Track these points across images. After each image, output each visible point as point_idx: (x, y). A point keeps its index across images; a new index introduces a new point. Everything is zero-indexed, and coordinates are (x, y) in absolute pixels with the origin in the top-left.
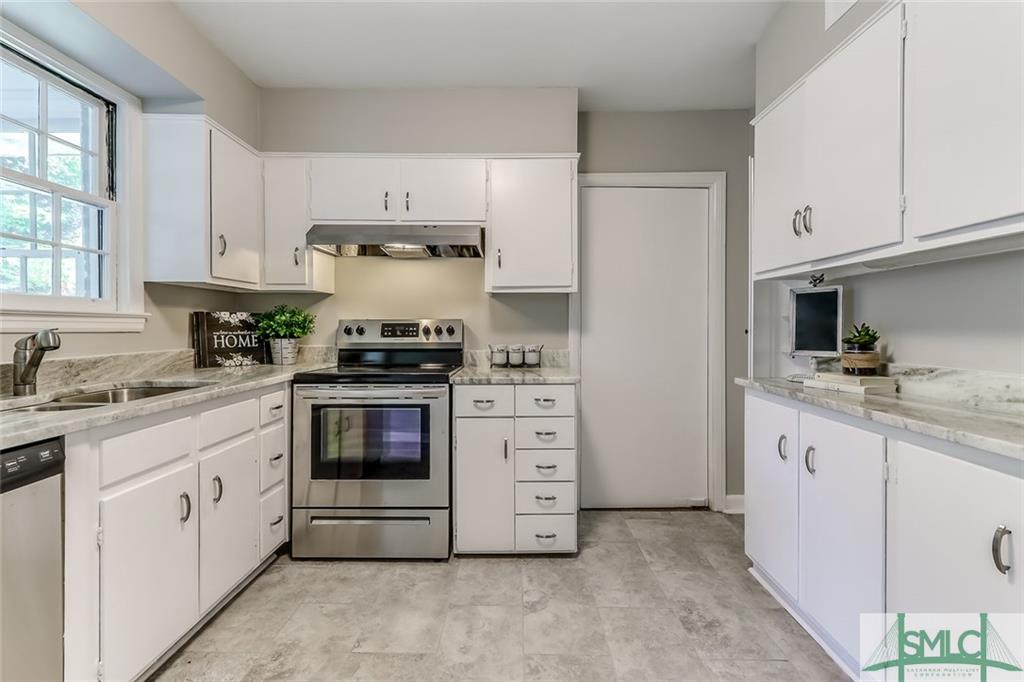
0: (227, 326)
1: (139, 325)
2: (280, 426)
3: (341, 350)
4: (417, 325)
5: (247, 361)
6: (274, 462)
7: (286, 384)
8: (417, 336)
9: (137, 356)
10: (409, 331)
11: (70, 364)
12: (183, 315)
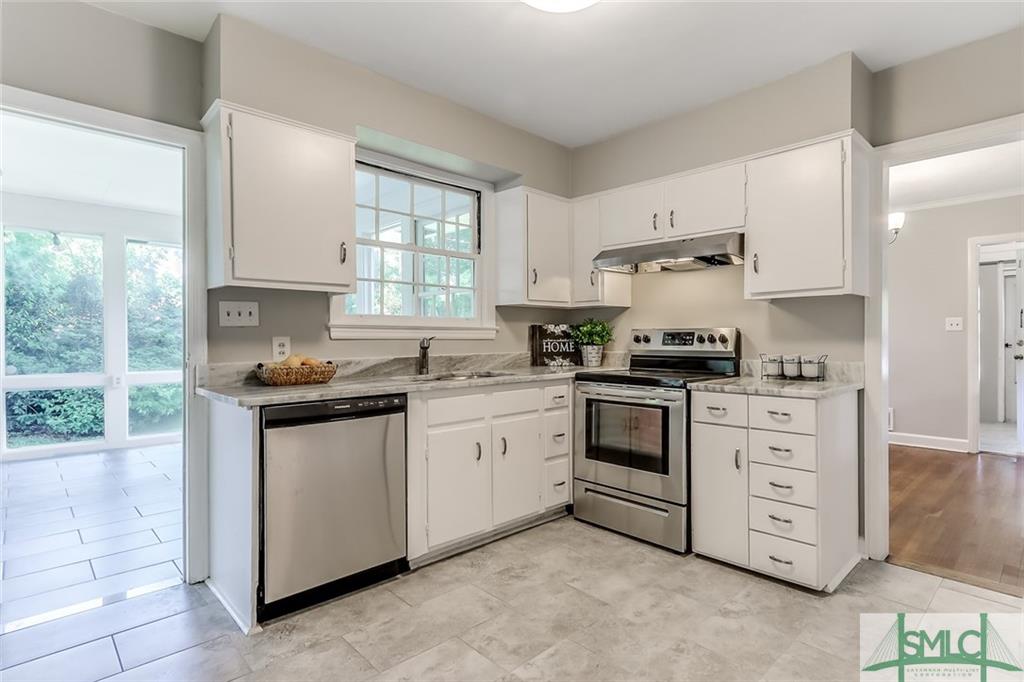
0: (553, 336)
1: (492, 335)
2: (565, 412)
3: (633, 356)
4: (693, 334)
5: (566, 362)
6: (557, 438)
7: (570, 381)
8: (692, 344)
9: (489, 356)
10: (686, 340)
11: (451, 359)
12: (524, 329)
